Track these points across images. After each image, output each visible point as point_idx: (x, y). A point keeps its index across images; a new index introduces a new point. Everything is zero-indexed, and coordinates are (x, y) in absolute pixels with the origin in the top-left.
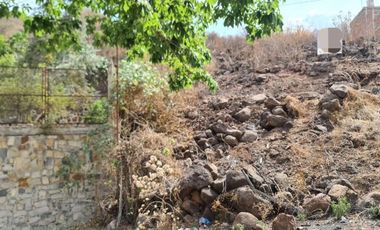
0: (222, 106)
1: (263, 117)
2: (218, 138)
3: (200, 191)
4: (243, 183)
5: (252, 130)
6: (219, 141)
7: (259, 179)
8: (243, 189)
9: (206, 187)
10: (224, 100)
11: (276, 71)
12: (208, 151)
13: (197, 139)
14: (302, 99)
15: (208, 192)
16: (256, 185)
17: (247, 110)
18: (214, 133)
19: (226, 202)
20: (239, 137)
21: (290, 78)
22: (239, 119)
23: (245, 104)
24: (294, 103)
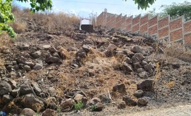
0: (25, 49)
1: (47, 57)
2: (20, 66)
3: (2, 96)
4: (30, 92)
5: (40, 63)
6: (20, 68)
7: (39, 90)
8: (29, 95)
9: (7, 94)
10: (27, 45)
11: (58, 34)
12: (12, 73)
13: (6, 66)
14: (68, 50)
15: (7, 97)
16: (37, 93)
17: (39, 52)
18: (18, 63)
19: (18, 103)
20: (32, 67)
21: (65, 39)
22: (34, 57)
23: (38, 49)
24: (64, 51)
